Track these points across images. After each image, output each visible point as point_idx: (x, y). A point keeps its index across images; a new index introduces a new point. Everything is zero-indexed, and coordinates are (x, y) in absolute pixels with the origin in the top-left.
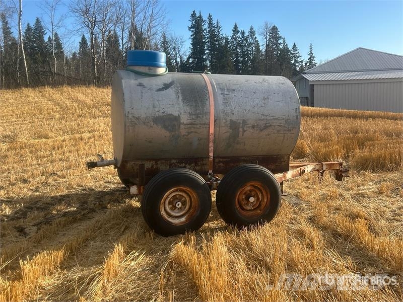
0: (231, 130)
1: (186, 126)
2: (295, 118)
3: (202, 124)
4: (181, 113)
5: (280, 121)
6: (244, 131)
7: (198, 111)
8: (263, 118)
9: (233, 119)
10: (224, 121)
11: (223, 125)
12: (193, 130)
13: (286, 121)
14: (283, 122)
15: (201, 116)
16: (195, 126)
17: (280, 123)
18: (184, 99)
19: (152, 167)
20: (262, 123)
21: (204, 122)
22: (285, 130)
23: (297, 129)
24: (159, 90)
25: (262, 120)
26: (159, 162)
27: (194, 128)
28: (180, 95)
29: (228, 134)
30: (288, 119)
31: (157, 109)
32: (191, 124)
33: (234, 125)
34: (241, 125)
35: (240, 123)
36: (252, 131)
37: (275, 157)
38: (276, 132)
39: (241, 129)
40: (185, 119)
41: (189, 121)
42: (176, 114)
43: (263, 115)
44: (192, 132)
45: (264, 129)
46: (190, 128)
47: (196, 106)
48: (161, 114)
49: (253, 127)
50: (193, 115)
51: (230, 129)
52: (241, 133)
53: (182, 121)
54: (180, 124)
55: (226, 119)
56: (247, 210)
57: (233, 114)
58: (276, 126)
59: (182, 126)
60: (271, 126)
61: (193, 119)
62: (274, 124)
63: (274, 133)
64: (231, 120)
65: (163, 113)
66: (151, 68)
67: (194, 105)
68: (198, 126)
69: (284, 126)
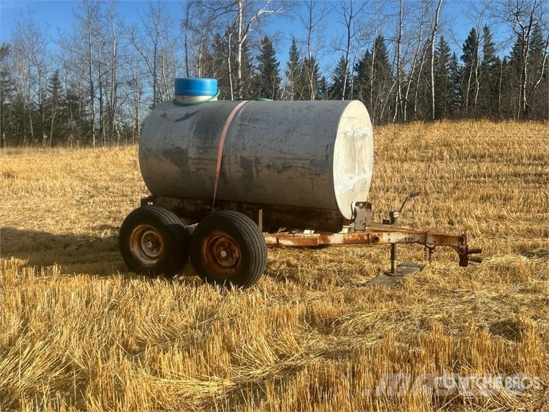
0: (242, 170)
1: (194, 161)
2: (324, 158)
3: (210, 160)
4: (189, 146)
5: (303, 162)
6: (258, 172)
7: (207, 145)
8: (281, 155)
9: (244, 155)
10: (234, 157)
11: (233, 162)
12: (201, 166)
13: (312, 161)
14: (308, 162)
15: (209, 150)
16: (203, 161)
17: (304, 164)
18: (196, 130)
19: (179, 205)
20: (279, 163)
21: (211, 158)
22: (311, 174)
23: (328, 174)
24: (177, 121)
25: (280, 158)
26: (185, 201)
27: (202, 164)
28: (194, 126)
29: (240, 174)
30: (313, 160)
31: (167, 142)
32: (199, 159)
33: (245, 163)
34: (253, 164)
35: (251, 161)
36: (267, 172)
37: (318, 210)
38: (299, 176)
39: (254, 169)
40: (192, 153)
41: (196, 155)
42: (184, 147)
43: (281, 152)
44: (200, 169)
45: (282, 170)
46: (198, 163)
47: (206, 138)
48: (170, 147)
49: (269, 167)
50: (201, 148)
51: (242, 167)
52: (255, 175)
53: (189, 156)
54: (188, 158)
55: (236, 156)
56: (222, 266)
57: (245, 149)
58: (299, 168)
59: (190, 161)
60: (291, 166)
61: (201, 153)
62: (296, 165)
63: (297, 177)
64: (241, 156)
65: (172, 145)
66: (184, 96)
67: (204, 137)
68: (206, 162)
69: (309, 169)
